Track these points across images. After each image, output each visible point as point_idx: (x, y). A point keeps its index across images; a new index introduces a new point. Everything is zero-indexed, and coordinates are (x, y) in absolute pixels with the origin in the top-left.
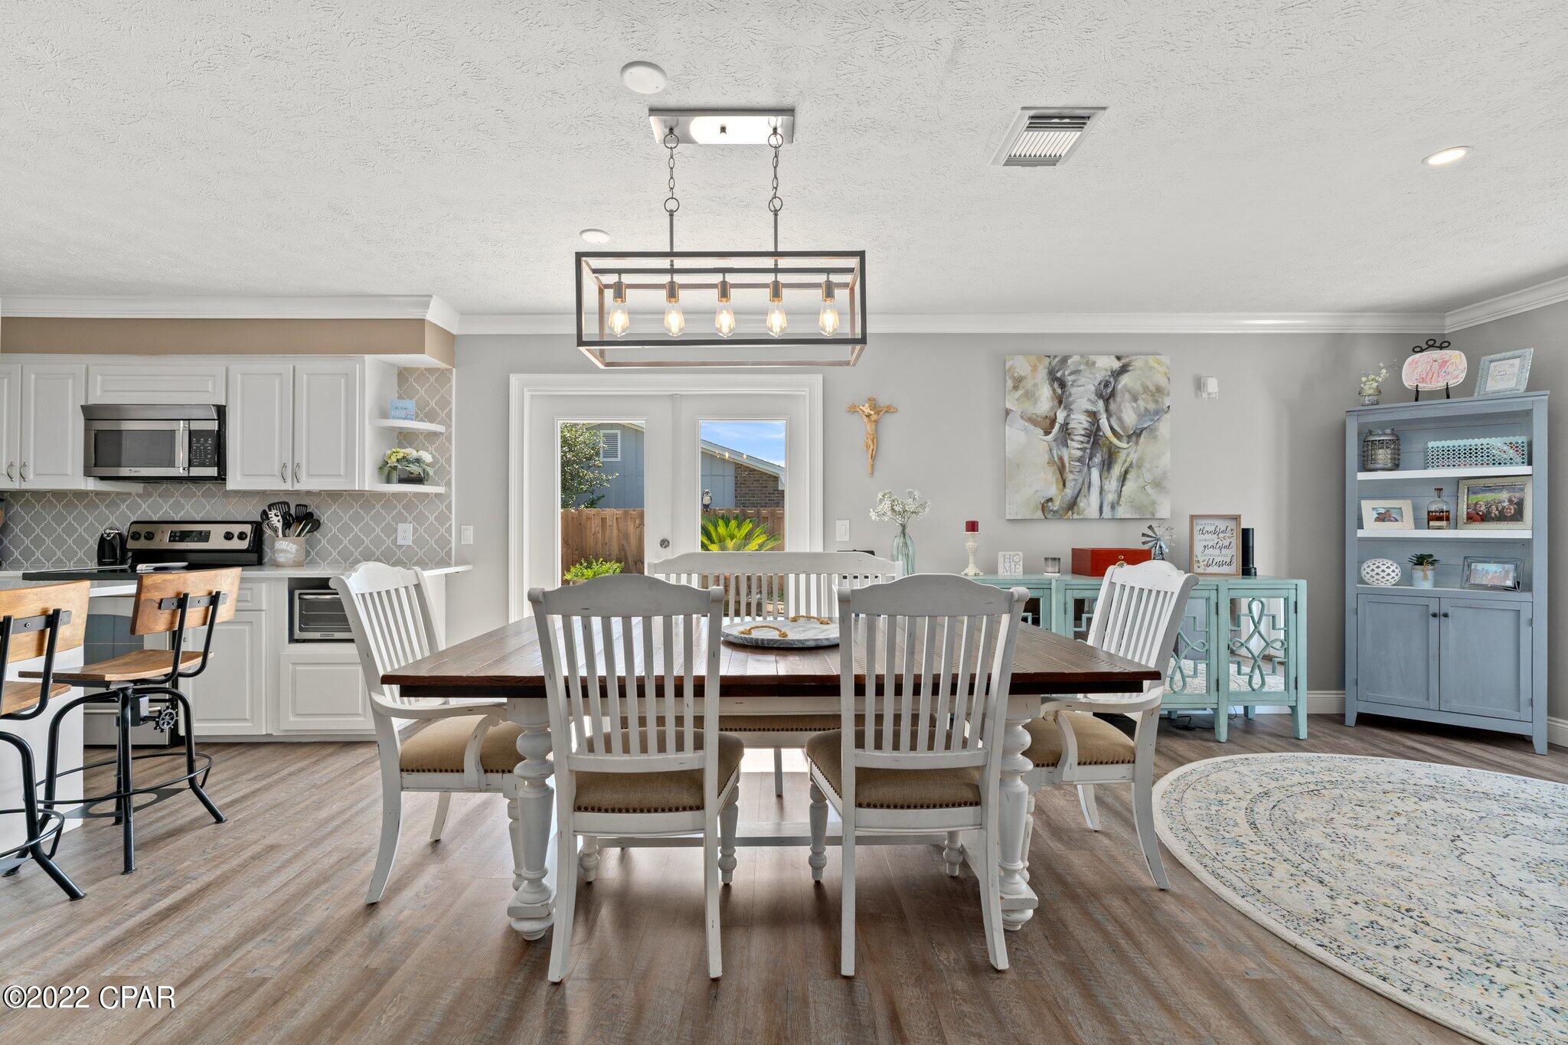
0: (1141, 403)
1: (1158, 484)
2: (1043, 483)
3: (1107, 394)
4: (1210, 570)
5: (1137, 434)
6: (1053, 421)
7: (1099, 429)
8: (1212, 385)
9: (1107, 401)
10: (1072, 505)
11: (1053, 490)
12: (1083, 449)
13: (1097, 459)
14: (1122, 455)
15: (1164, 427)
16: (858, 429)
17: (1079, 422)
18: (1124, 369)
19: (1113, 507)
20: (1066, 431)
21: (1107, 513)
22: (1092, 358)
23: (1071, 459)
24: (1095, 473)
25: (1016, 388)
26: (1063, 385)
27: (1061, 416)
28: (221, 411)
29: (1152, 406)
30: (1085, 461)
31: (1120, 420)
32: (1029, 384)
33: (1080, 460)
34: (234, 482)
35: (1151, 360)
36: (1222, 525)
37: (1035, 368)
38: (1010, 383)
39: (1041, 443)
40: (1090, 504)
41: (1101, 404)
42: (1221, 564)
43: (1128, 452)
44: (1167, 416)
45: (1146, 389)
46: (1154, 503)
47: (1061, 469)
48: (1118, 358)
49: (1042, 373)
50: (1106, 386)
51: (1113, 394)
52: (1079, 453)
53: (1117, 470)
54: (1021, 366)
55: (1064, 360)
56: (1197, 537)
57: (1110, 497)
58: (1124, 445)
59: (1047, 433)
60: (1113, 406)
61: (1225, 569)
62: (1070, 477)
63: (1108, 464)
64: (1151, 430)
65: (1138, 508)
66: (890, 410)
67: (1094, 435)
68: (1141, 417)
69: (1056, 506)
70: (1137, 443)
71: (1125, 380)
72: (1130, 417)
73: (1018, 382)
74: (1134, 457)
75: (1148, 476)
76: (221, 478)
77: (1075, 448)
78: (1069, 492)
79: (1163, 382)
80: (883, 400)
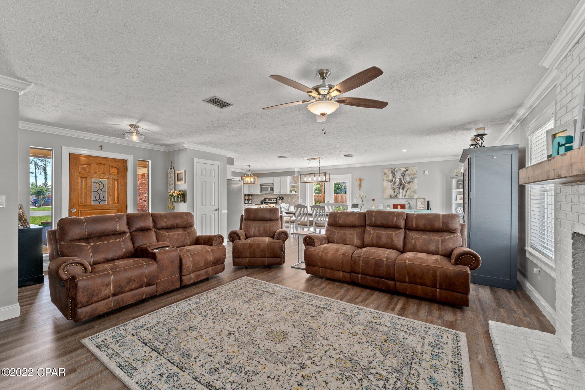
0: (410, 176)
1: (414, 192)
2: (390, 192)
3: (403, 175)
4: (420, 208)
5: (410, 182)
6: (392, 181)
7: (401, 182)
8: (426, 172)
9: (403, 176)
10: (396, 196)
11: (392, 193)
12: (398, 186)
13: (401, 187)
14: (406, 187)
15: (416, 181)
16: (358, 183)
17: (398, 181)
18: (407, 170)
19: (404, 196)
20: (395, 182)
21: (403, 197)
22: (400, 168)
23: (396, 187)
24: (401, 190)
25: (385, 175)
26: (394, 174)
27: (394, 180)
28: (273, 184)
29: (413, 177)
30: (399, 188)
31: (406, 180)
32: (387, 174)
33: (398, 188)
34: (274, 193)
35: (413, 168)
36: (422, 200)
37: (389, 171)
38: (384, 174)
39: (390, 185)
40: (400, 196)
41: (402, 177)
42: (422, 207)
43: (408, 186)
44: (416, 179)
45: (411, 174)
46: (413, 195)
47: (394, 189)
48: (406, 168)
49: (390, 172)
50: (403, 173)
51: (404, 175)
52: (397, 186)
53: (405, 189)
54: (386, 171)
55: (394, 169)
56: (418, 202)
57: (404, 194)
58: (407, 185)
59: (391, 183)
60: (404, 177)
61: (423, 208)
62: (396, 191)
63: (403, 188)
64: (413, 182)
65: (410, 197)
66: (363, 179)
67: (401, 183)
68: (410, 179)
69: (393, 196)
70: (410, 184)
71: (407, 172)
72: (408, 179)
73: (385, 174)
74: (409, 187)
75: (412, 191)
76: (273, 193)
77: (397, 185)
78: (396, 193)
79: (415, 172)
80: (362, 178)
